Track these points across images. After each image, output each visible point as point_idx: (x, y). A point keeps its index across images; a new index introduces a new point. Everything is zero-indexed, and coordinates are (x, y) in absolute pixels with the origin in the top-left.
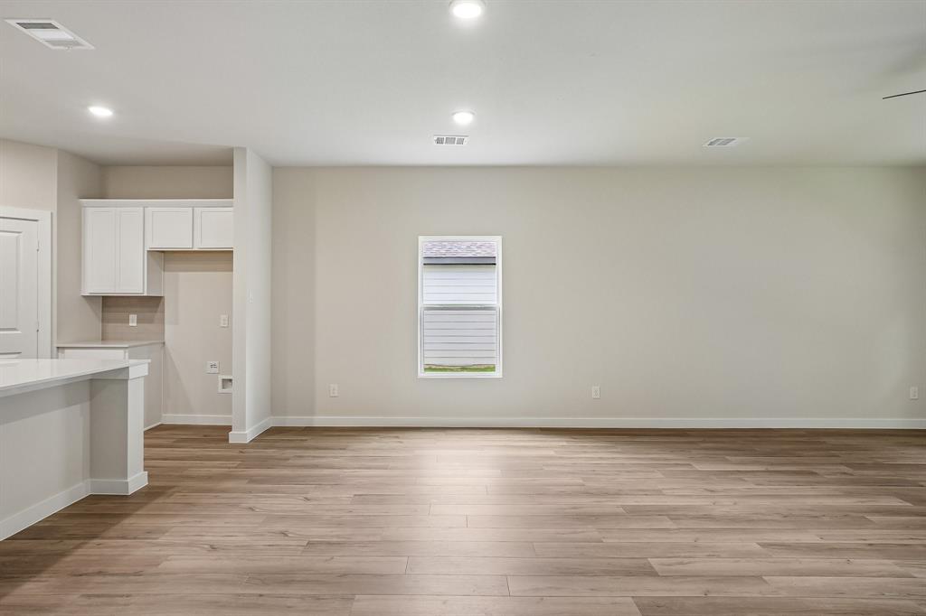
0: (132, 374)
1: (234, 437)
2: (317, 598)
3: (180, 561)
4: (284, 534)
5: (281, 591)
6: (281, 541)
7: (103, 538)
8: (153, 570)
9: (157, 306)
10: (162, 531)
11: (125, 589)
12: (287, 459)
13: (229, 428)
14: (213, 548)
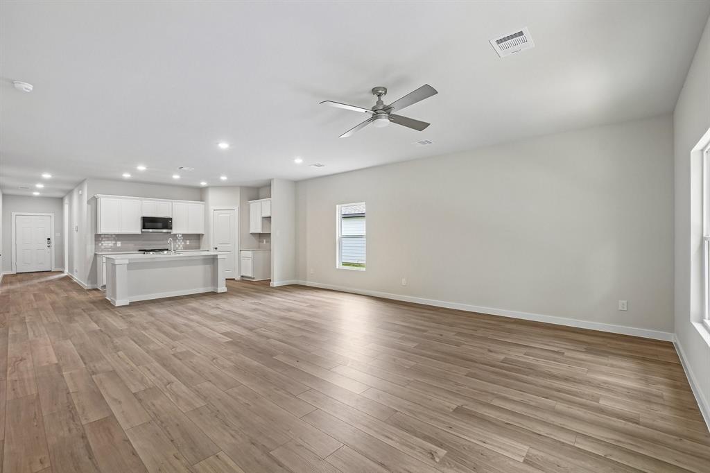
0: (219, 257)
1: (272, 284)
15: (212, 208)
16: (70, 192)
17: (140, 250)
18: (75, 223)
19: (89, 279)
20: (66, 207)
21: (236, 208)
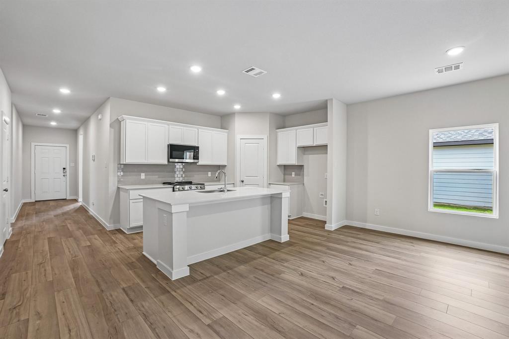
0: (284, 195)
1: (327, 227)
2: (337, 318)
3: (289, 276)
4: (333, 278)
5: (322, 306)
6: (330, 281)
7: (268, 257)
8: (278, 276)
9: (301, 169)
10: (287, 261)
11: (266, 280)
12: (348, 242)
13: (325, 222)
14: (302, 274)
15: (238, 137)
16: (85, 121)
17: (164, 183)
18: (92, 151)
19: (110, 218)
20: (81, 138)
21: (265, 137)
